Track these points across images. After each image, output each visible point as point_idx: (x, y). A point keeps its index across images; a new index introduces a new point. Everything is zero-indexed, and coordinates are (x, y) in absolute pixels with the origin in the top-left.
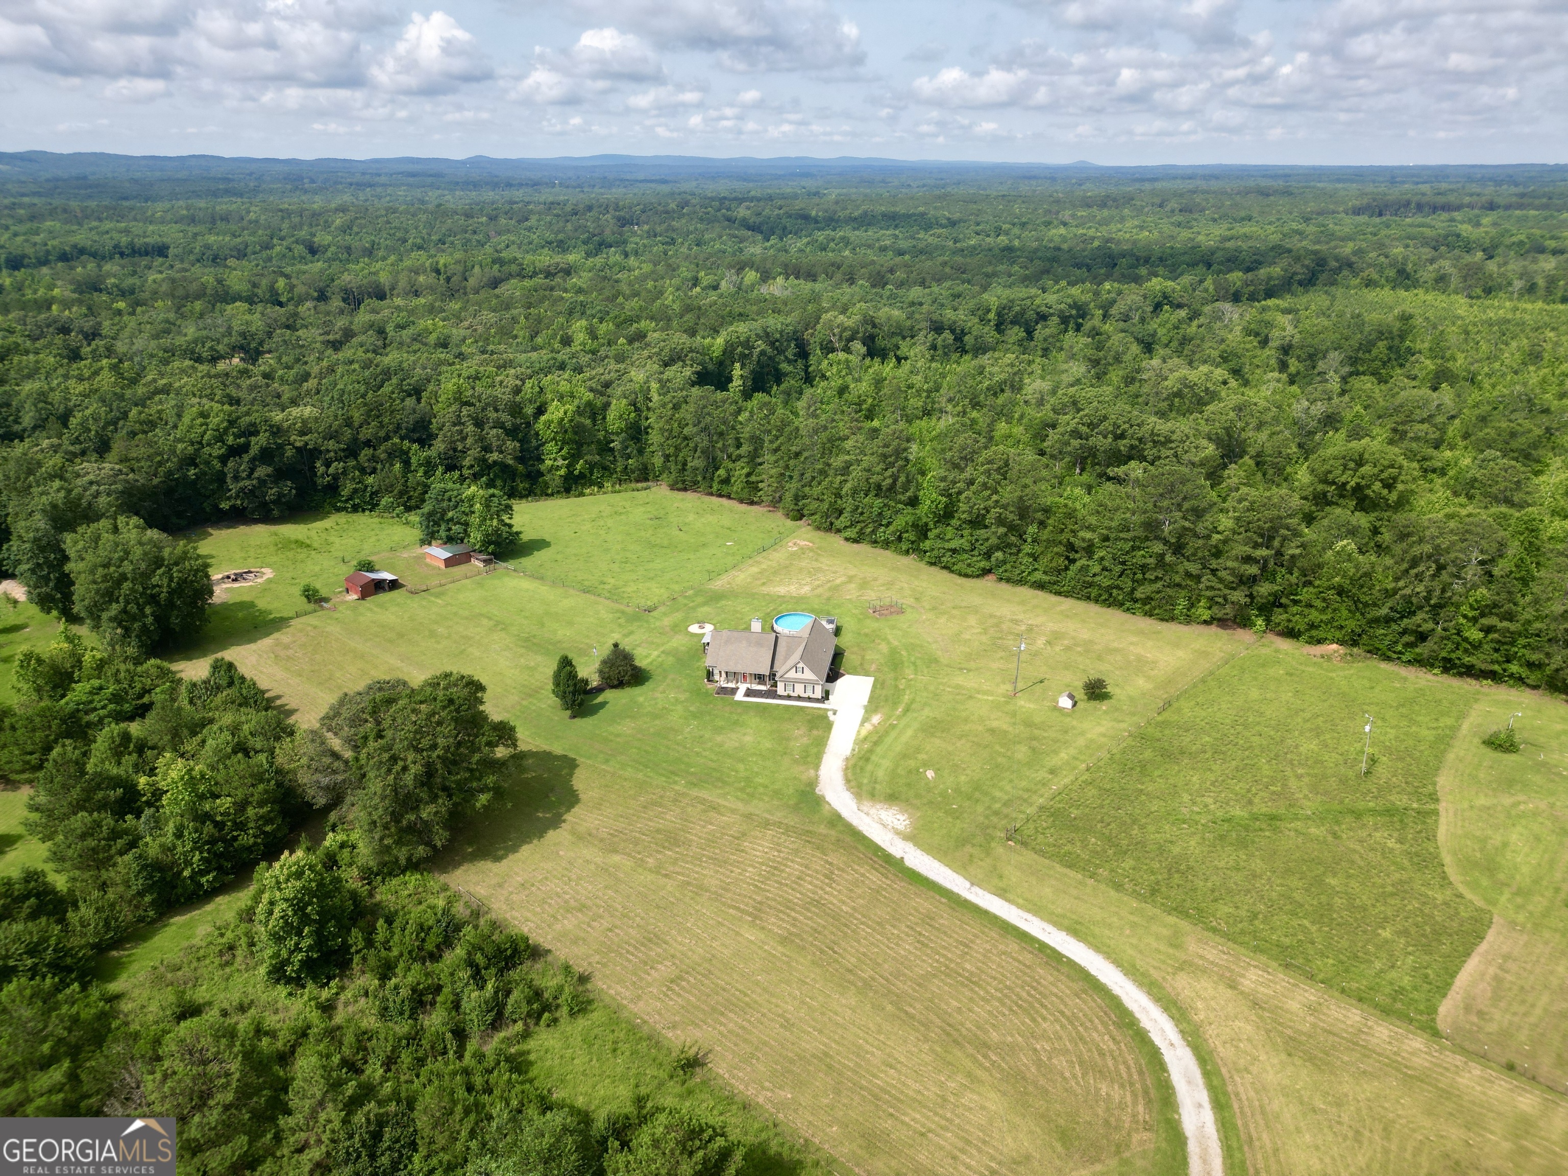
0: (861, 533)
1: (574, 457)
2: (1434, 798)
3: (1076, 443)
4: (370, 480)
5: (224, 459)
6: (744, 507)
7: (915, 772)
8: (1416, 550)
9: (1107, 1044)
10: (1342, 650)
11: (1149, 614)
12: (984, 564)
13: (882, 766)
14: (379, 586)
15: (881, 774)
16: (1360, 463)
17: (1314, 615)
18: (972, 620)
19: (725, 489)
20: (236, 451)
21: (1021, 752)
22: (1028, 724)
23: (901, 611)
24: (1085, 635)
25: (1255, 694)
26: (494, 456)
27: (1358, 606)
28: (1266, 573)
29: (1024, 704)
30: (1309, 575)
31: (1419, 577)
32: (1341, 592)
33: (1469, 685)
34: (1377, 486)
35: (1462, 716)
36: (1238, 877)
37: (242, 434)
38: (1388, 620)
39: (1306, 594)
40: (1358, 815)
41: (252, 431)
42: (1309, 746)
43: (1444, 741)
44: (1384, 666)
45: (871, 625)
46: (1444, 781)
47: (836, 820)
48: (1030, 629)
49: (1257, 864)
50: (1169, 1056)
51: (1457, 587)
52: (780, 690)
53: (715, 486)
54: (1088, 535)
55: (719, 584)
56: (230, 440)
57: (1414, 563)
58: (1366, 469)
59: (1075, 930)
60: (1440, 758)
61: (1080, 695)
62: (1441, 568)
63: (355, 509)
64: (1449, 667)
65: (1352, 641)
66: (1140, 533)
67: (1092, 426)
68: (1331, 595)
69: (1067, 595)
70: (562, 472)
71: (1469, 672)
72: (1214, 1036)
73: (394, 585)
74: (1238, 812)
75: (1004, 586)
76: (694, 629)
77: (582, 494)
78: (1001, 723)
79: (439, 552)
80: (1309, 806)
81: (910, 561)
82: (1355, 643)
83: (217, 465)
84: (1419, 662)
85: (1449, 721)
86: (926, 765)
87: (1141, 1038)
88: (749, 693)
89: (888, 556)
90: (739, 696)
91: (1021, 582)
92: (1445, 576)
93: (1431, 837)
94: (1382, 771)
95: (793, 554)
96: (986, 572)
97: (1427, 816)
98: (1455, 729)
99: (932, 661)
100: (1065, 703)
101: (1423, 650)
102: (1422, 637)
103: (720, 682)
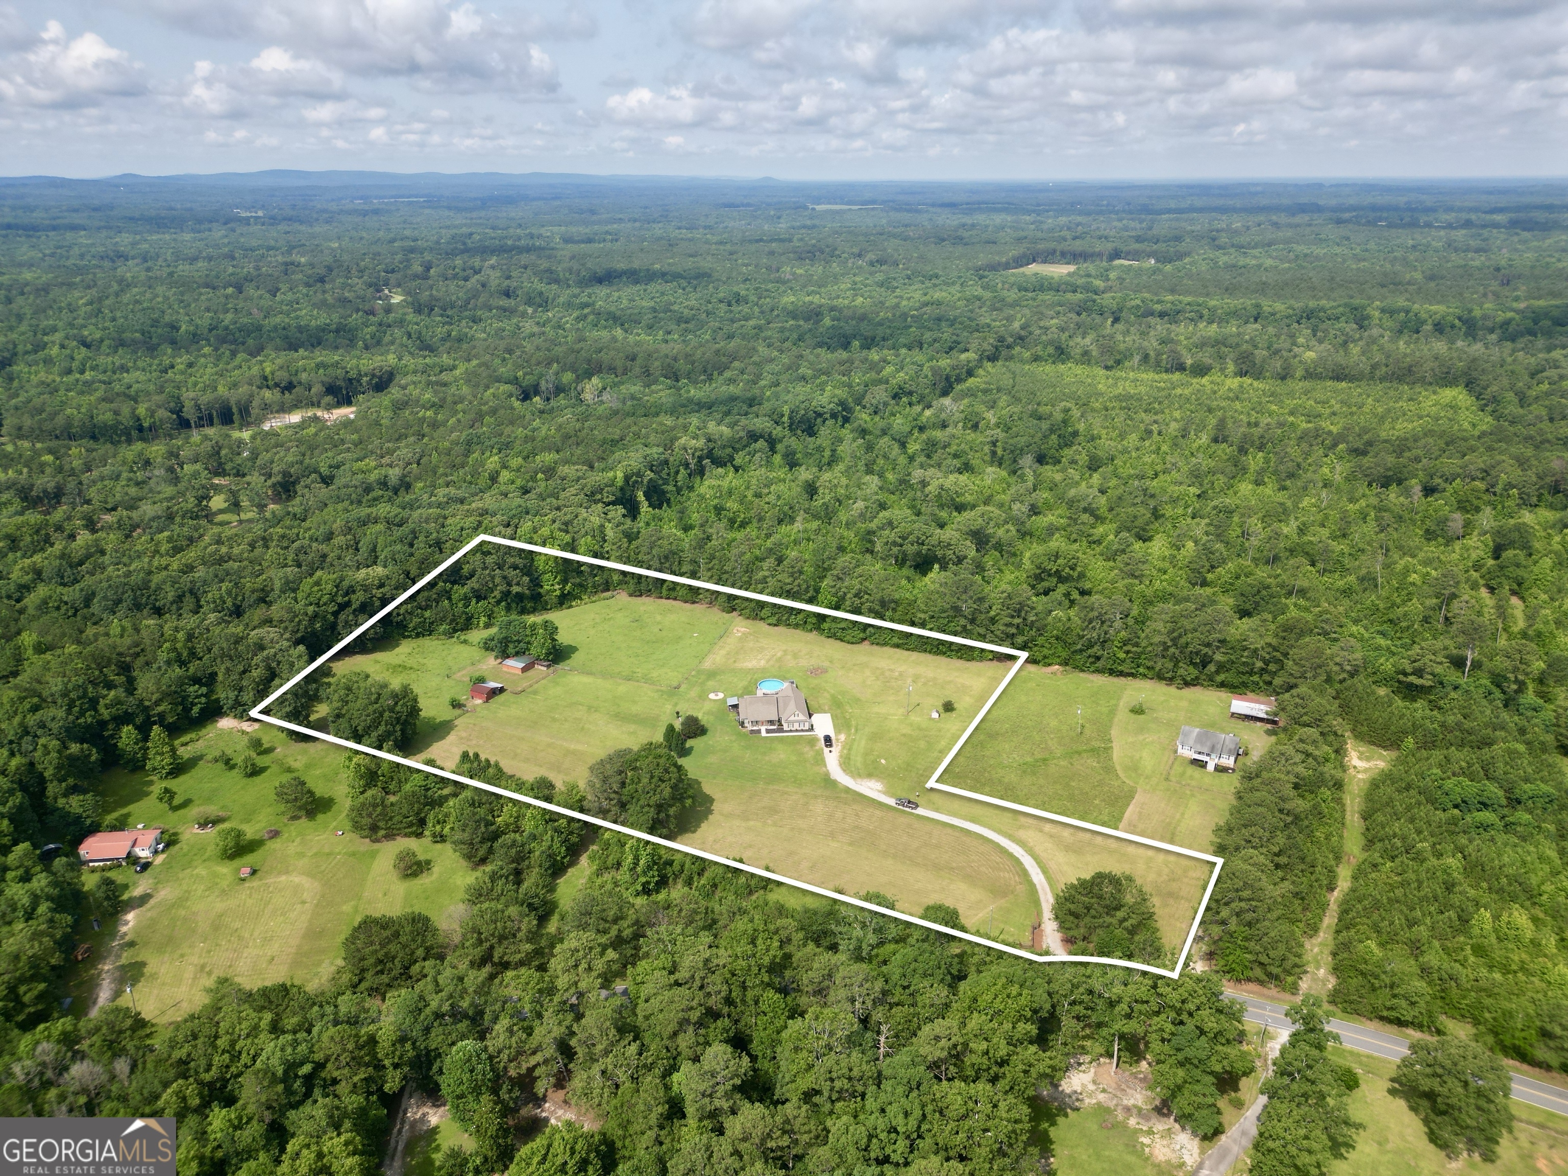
0: (779, 620)
1: (564, 581)
2: (1110, 740)
3: (895, 550)
4: (427, 614)
5: (336, 614)
6: (688, 606)
7: (875, 762)
8: (1091, 615)
9: (998, 860)
10: (1061, 668)
11: (961, 658)
12: (862, 635)
13: (858, 760)
14: (495, 693)
15: (859, 765)
16: (1057, 556)
17: (1046, 652)
18: (868, 673)
19: (673, 594)
20: (343, 607)
21: (922, 744)
22: (920, 729)
23: (825, 671)
24: (930, 674)
25: (1024, 699)
26: (515, 589)
27: (1067, 645)
28: (1021, 632)
29: (914, 718)
30: (1041, 630)
31: (1094, 628)
32: (1057, 638)
33: (1122, 681)
34: (1067, 570)
35: (1119, 699)
36: (1034, 788)
37: (347, 594)
38: (1081, 651)
39: (1040, 640)
40: (1079, 753)
41: (350, 591)
42: (1054, 723)
43: (1113, 712)
44: (1082, 675)
45: (814, 682)
46: (1114, 732)
47: (848, 790)
48: (901, 674)
49: (1042, 781)
50: (1022, 860)
51: (1111, 631)
52: (785, 727)
53: (664, 593)
54: (922, 616)
55: (707, 664)
56: (340, 599)
57: (1090, 622)
58: (1061, 561)
59: (973, 820)
60: (1111, 721)
61: (941, 710)
62: (1103, 622)
63: (418, 635)
64: (1112, 672)
65: (1065, 663)
66: (951, 613)
67: (904, 538)
68: (1053, 640)
69: (913, 650)
70: (558, 593)
71: (1121, 674)
72: (1038, 850)
73: (502, 690)
74: (1029, 759)
75: (875, 647)
76: (712, 696)
77: (571, 607)
78: (907, 730)
79: (516, 664)
80: (1059, 752)
81: (814, 636)
82: (1067, 664)
83: (331, 618)
84: (1098, 671)
85: (1113, 702)
86: (879, 757)
87: (1011, 856)
88: (768, 731)
89: (798, 633)
90: (764, 734)
91: (885, 644)
92: (1105, 627)
93: (1111, 759)
94: (1087, 732)
95: (740, 638)
96: (864, 640)
97: (1108, 749)
98: (1116, 705)
99: (858, 700)
100: (935, 715)
101: (1099, 664)
102: (1098, 658)
103: (750, 727)
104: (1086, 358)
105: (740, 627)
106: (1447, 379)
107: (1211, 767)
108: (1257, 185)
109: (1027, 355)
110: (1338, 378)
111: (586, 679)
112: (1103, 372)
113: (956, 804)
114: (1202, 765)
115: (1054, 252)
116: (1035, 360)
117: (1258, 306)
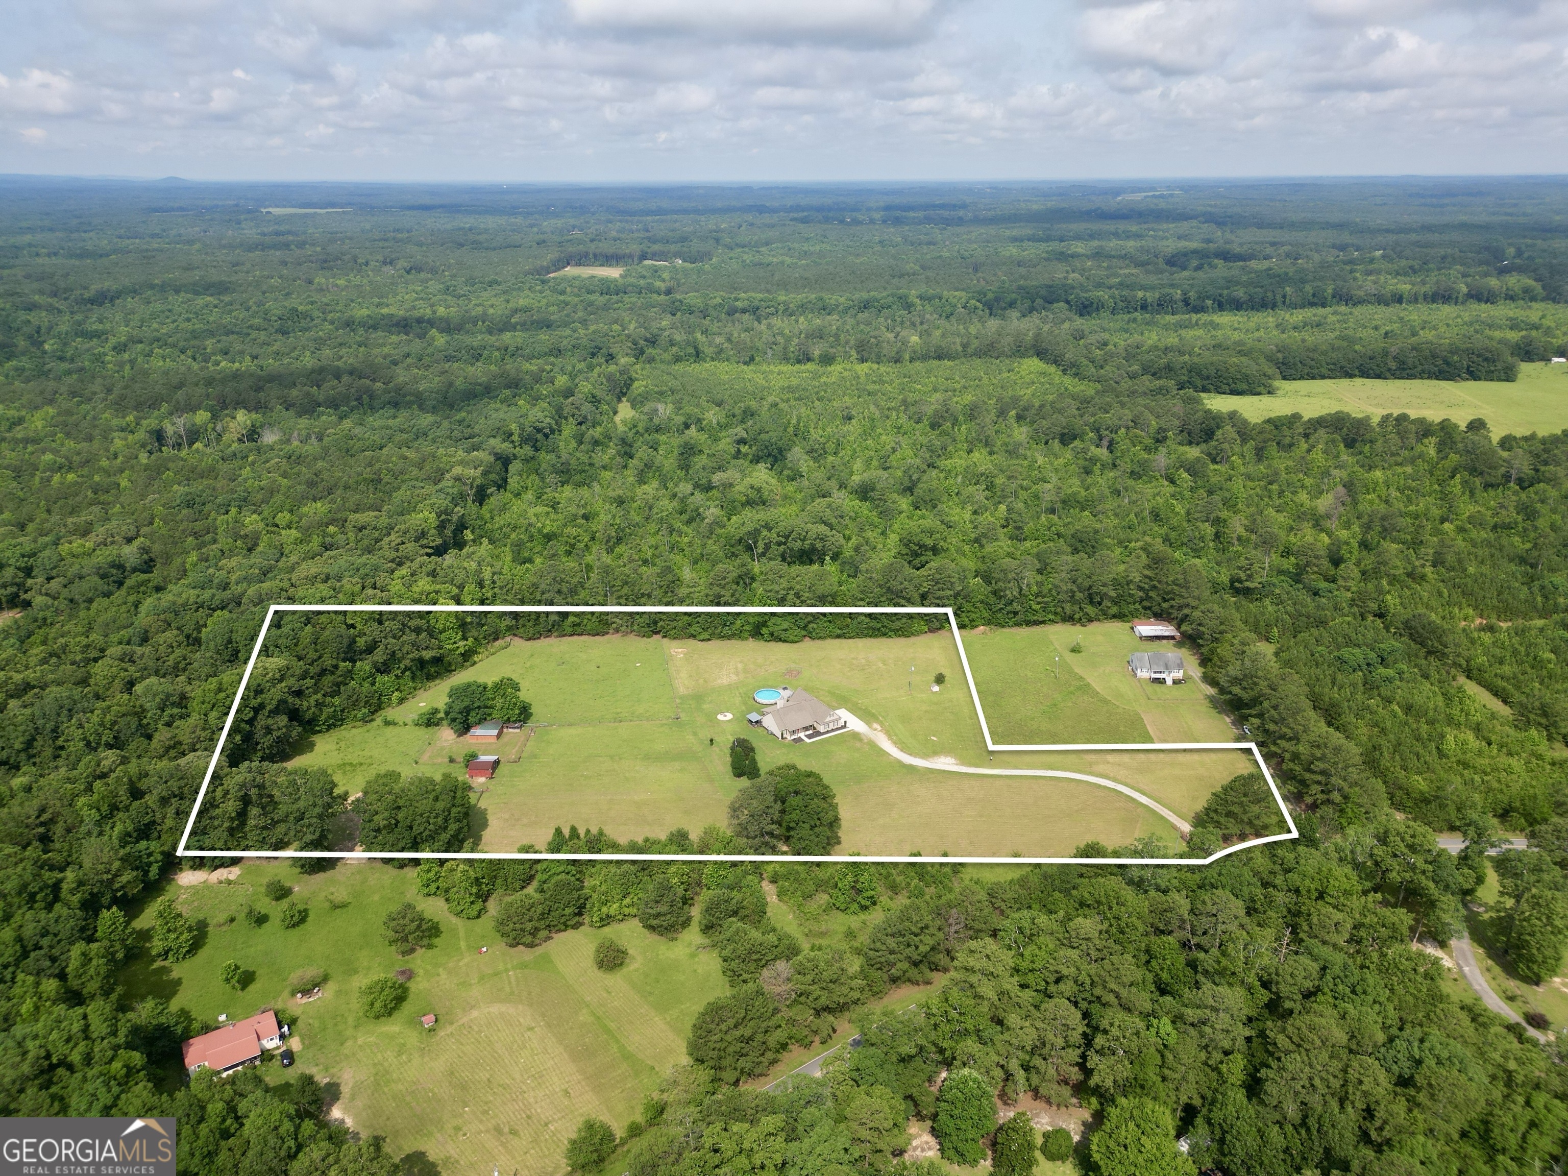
0: (712, 634)
2: (1082, 678)
6: (599, 638)
7: (927, 740)
10: (986, 628)
11: (900, 636)
12: (803, 633)
13: (912, 742)
14: (493, 766)
15: (916, 746)
17: (973, 616)
18: (837, 665)
21: (950, 715)
22: (934, 703)
23: (799, 672)
24: (891, 655)
29: (920, 696)
35: (1052, 644)
36: (1069, 730)
40: (1072, 694)
42: (1030, 674)
43: (1060, 655)
44: (1004, 630)
46: (1078, 671)
47: (930, 770)
49: (1069, 723)
50: (1118, 789)
52: (822, 730)
55: (682, 690)
59: (1051, 768)
60: (1066, 662)
61: (935, 683)
63: (329, 728)
64: (1029, 623)
65: (988, 623)
69: (853, 637)
71: (1035, 623)
72: (1121, 778)
73: (498, 762)
74: (1043, 707)
76: (722, 718)
77: (475, 663)
78: (925, 707)
79: (487, 733)
80: (1057, 696)
81: (752, 642)
82: (990, 623)
84: (1018, 624)
85: (1051, 647)
86: (927, 735)
88: (809, 737)
89: (735, 643)
90: (808, 740)
91: (826, 637)
93: (1099, 693)
95: (686, 659)
96: (804, 637)
97: (1088, 686)
98: (1056, 649)
99: (856, 691)
100: (936, 689)
103: (789, 737)
104: (719, 354)
105: (677, 650)
106: (1020, 351)
107: (1169, 682)
108: (698, 188)
109: (667, 356)
110: (939, 357)
111: (573, 731)
112: (745, 367)
113: (1027, 758)
114: (1162, 681)
115: (586, 255)
116: (677, 361)
117: (821, 299)
